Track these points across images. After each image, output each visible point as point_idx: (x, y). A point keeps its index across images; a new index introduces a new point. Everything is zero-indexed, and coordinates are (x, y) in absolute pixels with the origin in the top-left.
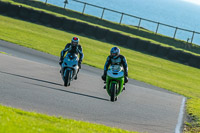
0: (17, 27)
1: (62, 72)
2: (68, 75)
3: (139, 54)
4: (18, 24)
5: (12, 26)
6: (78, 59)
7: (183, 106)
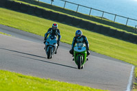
0: (19, 18)
1: (46, 48)
2: (50, 50)
3: (102, 36)
4: (20, 16)
5: (15, 17)
6: (57, 39)
7: (132, 71)
